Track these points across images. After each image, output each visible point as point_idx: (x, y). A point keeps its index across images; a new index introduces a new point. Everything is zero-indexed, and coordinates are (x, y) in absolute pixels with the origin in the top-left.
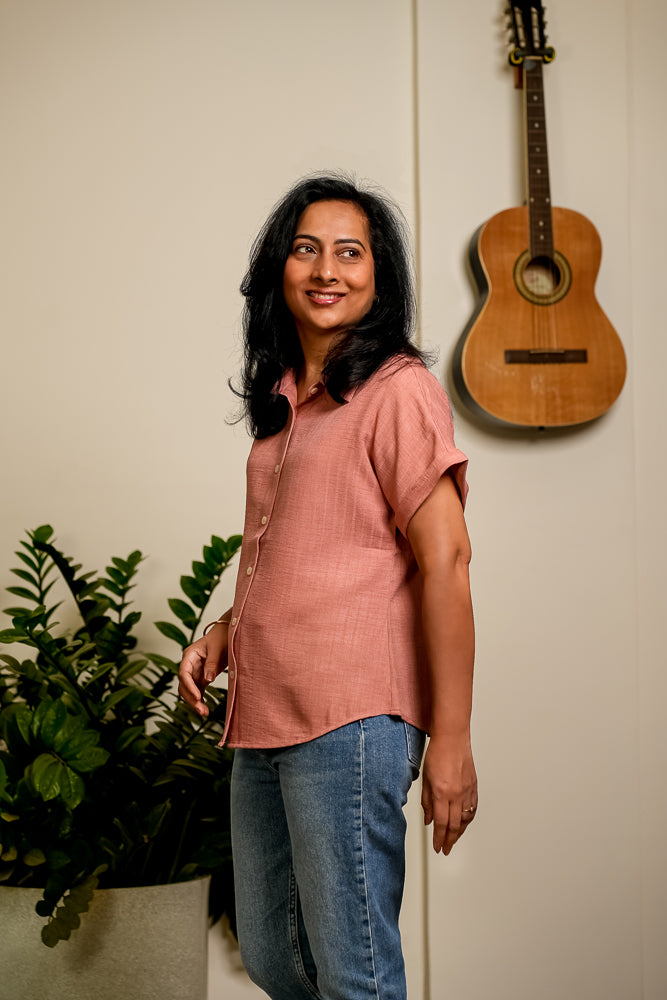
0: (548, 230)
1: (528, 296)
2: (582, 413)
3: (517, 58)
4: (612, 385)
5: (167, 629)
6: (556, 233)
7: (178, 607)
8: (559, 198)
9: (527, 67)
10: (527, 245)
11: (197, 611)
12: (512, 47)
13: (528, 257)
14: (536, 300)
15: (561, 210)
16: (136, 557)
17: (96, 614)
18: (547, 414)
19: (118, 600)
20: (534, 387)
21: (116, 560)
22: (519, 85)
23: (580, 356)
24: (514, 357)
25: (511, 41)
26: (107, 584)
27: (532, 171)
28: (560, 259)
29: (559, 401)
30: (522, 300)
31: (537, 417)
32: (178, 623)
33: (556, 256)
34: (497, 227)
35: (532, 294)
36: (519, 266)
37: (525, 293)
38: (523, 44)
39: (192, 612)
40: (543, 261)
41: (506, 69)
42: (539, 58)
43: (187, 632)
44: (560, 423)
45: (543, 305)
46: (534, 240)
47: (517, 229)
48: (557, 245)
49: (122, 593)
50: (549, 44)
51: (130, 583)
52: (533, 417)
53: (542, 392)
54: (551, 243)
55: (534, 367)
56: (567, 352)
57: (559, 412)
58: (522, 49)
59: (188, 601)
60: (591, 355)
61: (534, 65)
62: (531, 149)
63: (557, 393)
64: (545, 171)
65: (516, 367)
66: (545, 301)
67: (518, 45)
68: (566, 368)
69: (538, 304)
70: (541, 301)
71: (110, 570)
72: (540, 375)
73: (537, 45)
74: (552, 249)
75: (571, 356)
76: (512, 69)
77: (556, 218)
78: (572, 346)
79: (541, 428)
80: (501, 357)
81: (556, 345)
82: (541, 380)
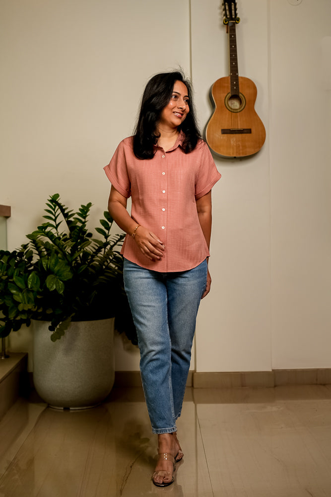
0: (237, 85)
1: (230, 109)
2: (250, 152)
3: (226, 22)
4: (260, 142)
5: (99, 230)
6: (240, 86)
7: (103, 223)
8: (241, 74)
9: (230, 25)
10: (230, 91)
11: (110, 224)
12: (225, 17)
13: (230, 95)
14: (233, 111)
15: (242, 78)
16: (90, 205)
17: (73, 225)
18: (237, 152)
19: (83, 220)
20: (232, 142)
21: (82, 206)
22: (227, 32)
23: (249, 131)
24: (224, 132)
25: (224, 16)
26: (79, 214)
27: (231, 63)
28: (241, 95)
29: (241, 148)
30: (227, 110)
31: (233, 154)
32: (103, 228)
33: (240, 95)
34: (218, 85)
35: (231, 108)
36: (227, 98)
37: (228, 108)
38: (228, 17)
39: (108, 224)
40: (235, 96)
41: (223, 26)
42: (234, 21)
43: (107, 231)
44: (241, 156)
45: (235, 112)
46: (232, 89)
47: (226, 85)
48: (240, 91)
49: (85, 218)
50: (238, 16)
51: (87, 214)
52: (231, 154)
53: (235, 144)
54: (239, 90)
55: (232, 135)
56: (244, 130)
57: (241, 151)
58: (228, 18)
59: (106, 220)
60: (253, 131)
61: (232, 24)
62: (231, 55)
63: (240, 145)
64: (236, 63)
65: (226, 135)
66: (236, 111)
67: (226, 17)
68: (244, 135)
69: (233, 112)
70: (234, 111)
71: (80, 210)
72: (234, 139)
73: (233, 17)
74: (239, 92)
75: (245, 131)
76: (225, 26)
77: (240, 80)
78: (245, 127)
79: (235, 157)
80: (220, 132)
81: (240, 127)
82: (234, 140)
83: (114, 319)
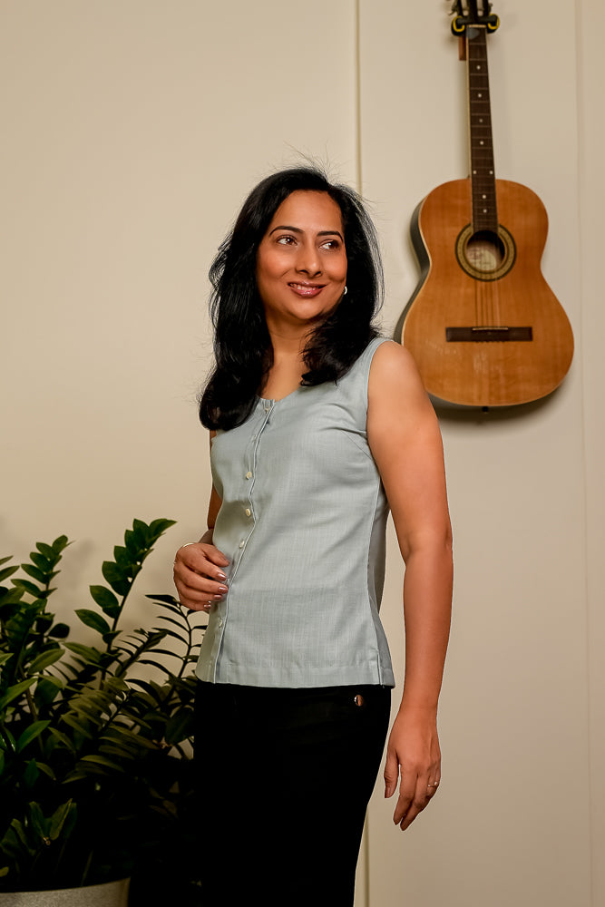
0: (492, 196)
1: (471, 272)
2: (529, 392)
3: (459, 27)
4: (559, 364)
5: (87, 617)
6: (499, 206)
7: (99, 594)
8: (501, 172)
9: (470, 35)
10: (470, 219)
11: (120, 598)
12: (455, 15)
13: (470, 231)
14: (478, 276)
15: (505, 183)
16: (62, 542)
17: (10, 601)
18: (491, 394)
19: (42, 587)
20: (477, 366)
21: (40, 546)
22: (463, 58)
23: (526, 334)
24: (455, 335)
25: (454, 10)
26: (28, 569)
27: (474, 143)
28: (504, 233)
29: (502, 381)
30: (464, 274)
31: (480, 398)
32: (98, 610)
33: (500, 230)
34: (439, 200)
35: (475, 269)
36: (461, 241)
37: (467, 268)
38: (466, 13)
39: (116, 601)
40: (486, 235)
41: (452, 40)
42: (484, 26)
43: (110, 621)
44: (504, 403)
45: (486, 281)
46: (477, 214)
47: (460, 202)
48: (500, 219)
49: (46, 580)
50: (493, 11)
51: (55, 569)
52: (475, 398)
53: (485, 372)
54: (495, 217)
55: (476, 345)
56: (511, 329)
57: (503, 392)
58: (466, 17)
59: (109, 587)
60: (536, 333)
61: (477, 33)
62: (473, 120)
63: (501, 372)
64: (489, 142)
65: (458, 345)
66: (488, 277)
67: (461, 13)
68: (511, 345)
69: (481, 280)
70: (484, 277)
71: (33, 556)
72: (483, 353)
73: (480, 13)
74: (495, 223)
75: (514, 334)
76: (457, 38)
77: (499, 191)
78: (516, 323)
79: (485, 409)
80: (442, 335)
81: (499, 322)
82: (483, 359)
83: (127, 882)
